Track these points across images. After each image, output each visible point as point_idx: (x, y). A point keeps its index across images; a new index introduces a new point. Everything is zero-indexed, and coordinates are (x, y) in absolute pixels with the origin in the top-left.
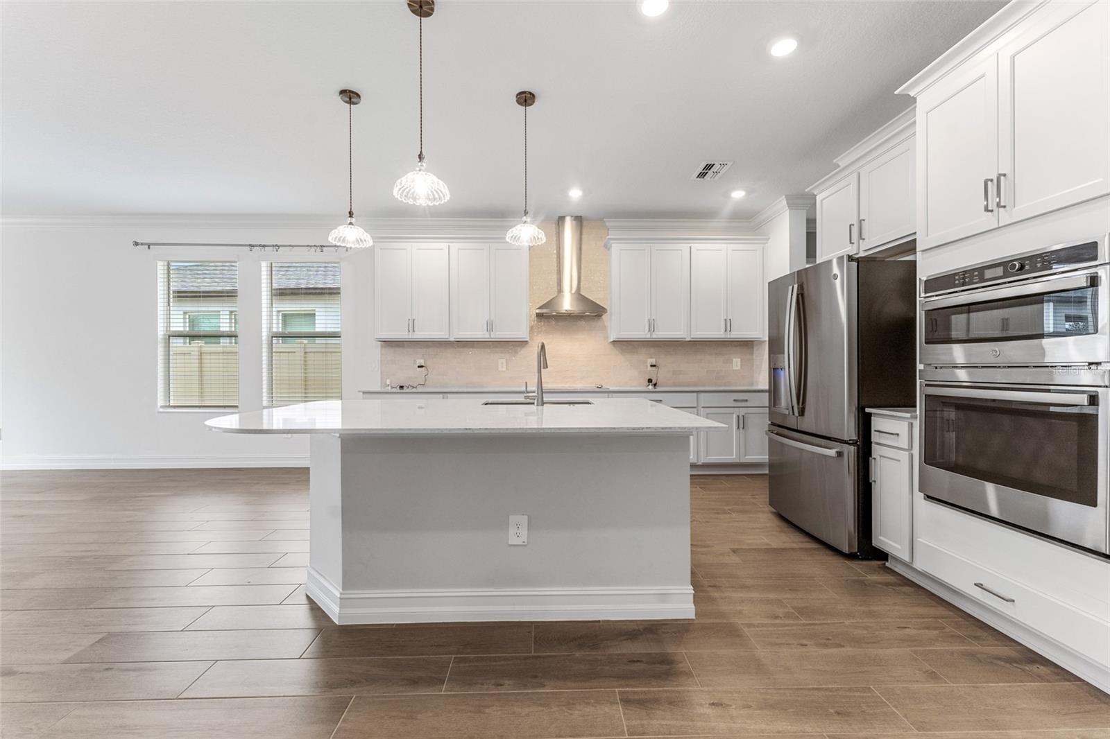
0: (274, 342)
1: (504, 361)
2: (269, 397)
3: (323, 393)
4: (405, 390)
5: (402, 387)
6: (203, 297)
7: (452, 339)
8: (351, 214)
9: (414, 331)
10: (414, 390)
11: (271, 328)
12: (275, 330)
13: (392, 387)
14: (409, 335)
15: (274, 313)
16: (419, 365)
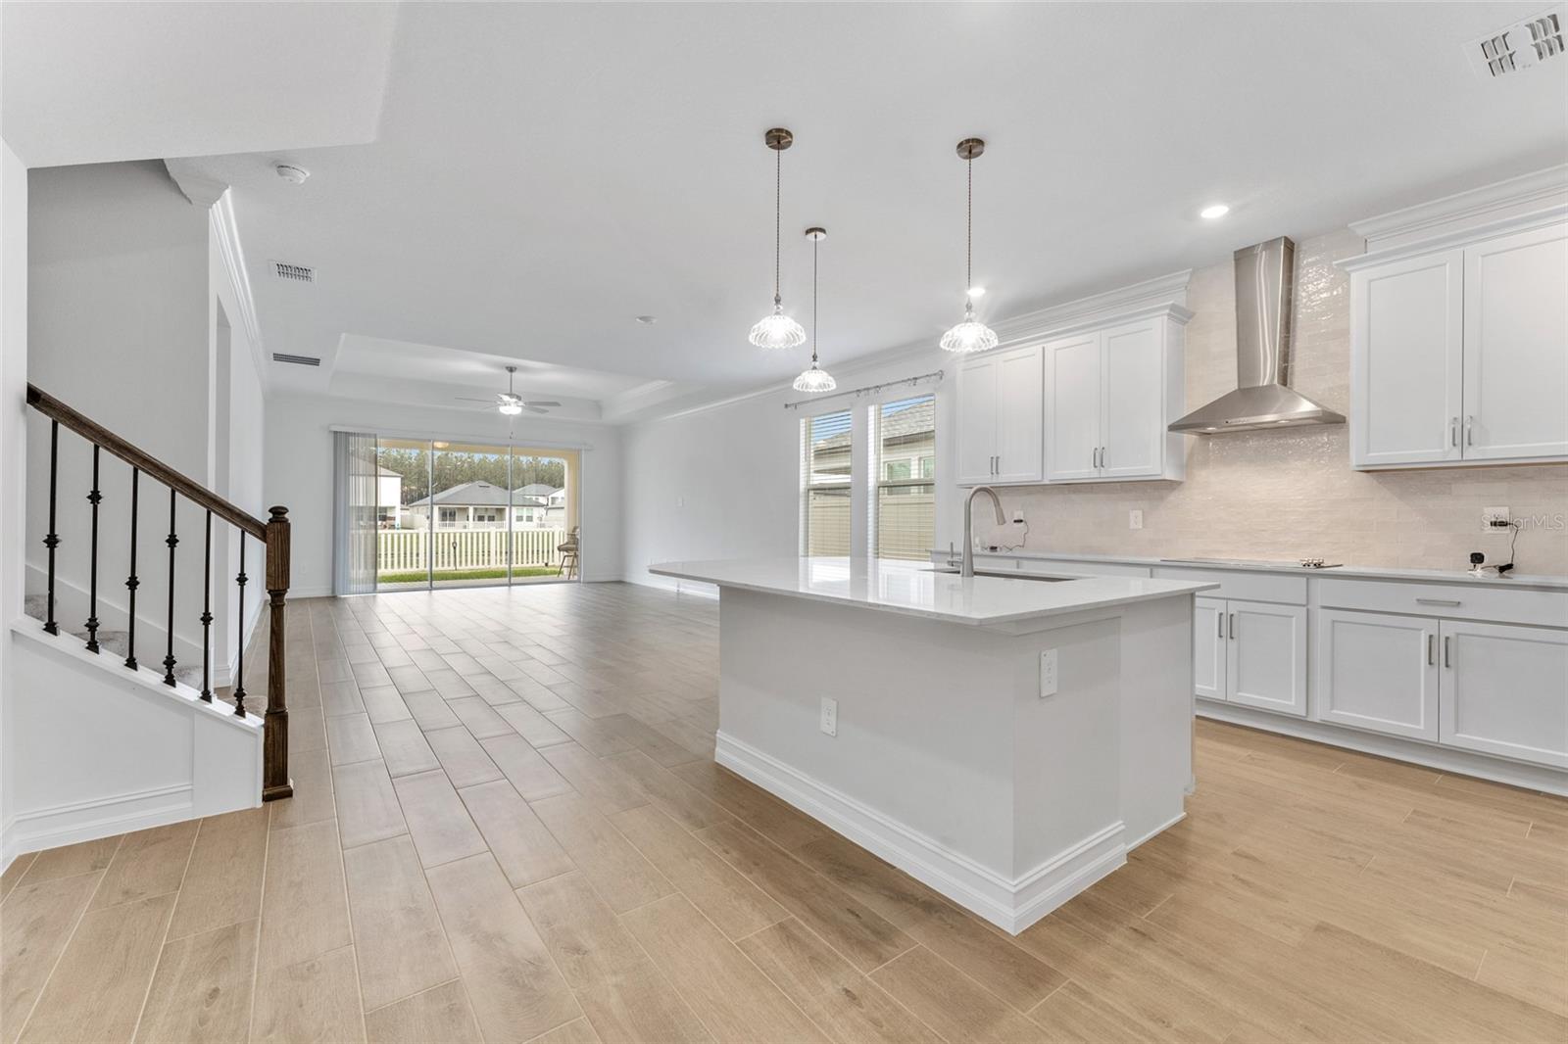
0: (881, 492)
1: (1140, 513)
2: (875, 549)
3: (915, 551)
4: (998, 553)
5: (993, 549)
6: (830, 453)
7: (1046, 482)
8: (815, 358)
9: (997, 473)
10: (1009, 554)
11: (878, 477)
12: (882, 479)
13: (984, 548)
14: (992, 479)
15: (882, 465)
16: (1016, 519)
